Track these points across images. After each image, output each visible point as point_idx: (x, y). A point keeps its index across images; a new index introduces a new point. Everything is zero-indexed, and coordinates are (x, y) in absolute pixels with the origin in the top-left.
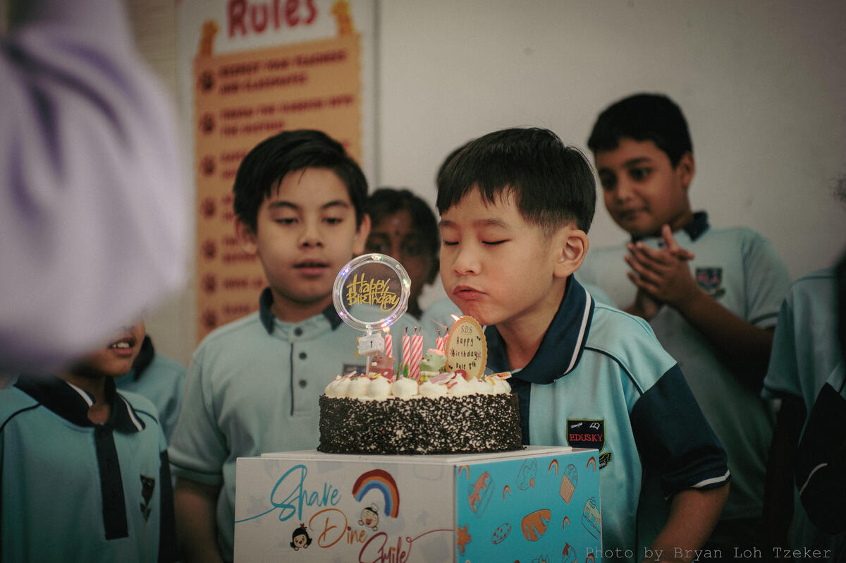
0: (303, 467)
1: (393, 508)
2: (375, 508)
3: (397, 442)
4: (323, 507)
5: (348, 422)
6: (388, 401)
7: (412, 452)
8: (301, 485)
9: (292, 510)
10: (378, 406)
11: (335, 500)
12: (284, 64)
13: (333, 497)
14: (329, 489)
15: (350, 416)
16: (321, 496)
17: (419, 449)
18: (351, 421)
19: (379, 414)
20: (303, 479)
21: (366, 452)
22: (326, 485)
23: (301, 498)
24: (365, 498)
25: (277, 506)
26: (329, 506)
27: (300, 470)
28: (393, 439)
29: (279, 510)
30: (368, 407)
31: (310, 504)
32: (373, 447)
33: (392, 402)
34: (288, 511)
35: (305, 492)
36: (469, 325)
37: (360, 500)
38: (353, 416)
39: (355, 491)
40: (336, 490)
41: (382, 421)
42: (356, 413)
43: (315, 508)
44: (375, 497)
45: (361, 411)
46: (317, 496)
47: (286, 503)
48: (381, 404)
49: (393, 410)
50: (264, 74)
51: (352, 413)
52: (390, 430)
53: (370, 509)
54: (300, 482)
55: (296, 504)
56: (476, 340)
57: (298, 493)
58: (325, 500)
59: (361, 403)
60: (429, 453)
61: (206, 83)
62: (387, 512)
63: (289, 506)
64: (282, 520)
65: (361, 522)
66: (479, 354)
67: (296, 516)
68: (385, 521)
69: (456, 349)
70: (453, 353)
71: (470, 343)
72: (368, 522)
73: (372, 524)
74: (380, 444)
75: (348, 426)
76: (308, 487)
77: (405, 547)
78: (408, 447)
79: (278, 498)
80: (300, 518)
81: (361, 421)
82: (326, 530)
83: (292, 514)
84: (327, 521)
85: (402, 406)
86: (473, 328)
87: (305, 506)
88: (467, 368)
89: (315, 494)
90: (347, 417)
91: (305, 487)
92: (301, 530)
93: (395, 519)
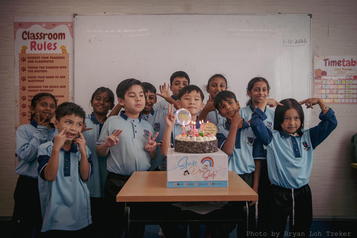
0: (187, 157)
1: (212, 165)
2: (207, 165)
3: (206, 150)
4: (193, 166)
6: (205, 142)
7: (210, 152)
8: (186, 161)
9: (184, 167)
11: (196, 164)
12: (48, 58)
14: (194, 162)
16: (192, 164)
17: (211, 152)
18: (195, 146)
19: (203, 144)
20: (187, 160)
21: (200, 153)
25: (179, 166)
26: (194, 165)
29: (180, 167)
30: (200, 143)
31: (189, 165)
32: (202, 152)
34: (183, 167)
35: (188, 163)
37: (203, 163)
39: (201, 162)
40: (196, 162)
41: (204, 146)
43: (190, 166)
44: (207, 163)
49: (206, 143)
50: (41, 59)
53: (205, 165)
54: (186, 160)
55: (185, 165)
57: (185, 163)
58: (193, 164)
60: (213, 152)
61: (23, 60)
62: (210, 166)
63: (183, 166)
64: (181, 169)
65: (203, 168)
66: (214, 130)
67: (185, 168)
68: (209, 168)
69: (206, 129)
70: (205, 130)
71: (211, 128)
72: (205, 168)
73: (206, 169)
74: (203, 151)
75: (194, 147)
76: (188, 161)
77: (215, 173)
78: (209, 151)
79: (180, 164)
80: (186, 169)
81: (198, 146)
82: (194, 171)
83: (184, 168)
84: (194, 169)
85: (208, 143)
86: (212, 125)
87: (188, 166)
88: (210, 133)
89: (191, 163)
90: (194, 146)
91: (187, 162)
92: (187, 171)
93: (212, 167)
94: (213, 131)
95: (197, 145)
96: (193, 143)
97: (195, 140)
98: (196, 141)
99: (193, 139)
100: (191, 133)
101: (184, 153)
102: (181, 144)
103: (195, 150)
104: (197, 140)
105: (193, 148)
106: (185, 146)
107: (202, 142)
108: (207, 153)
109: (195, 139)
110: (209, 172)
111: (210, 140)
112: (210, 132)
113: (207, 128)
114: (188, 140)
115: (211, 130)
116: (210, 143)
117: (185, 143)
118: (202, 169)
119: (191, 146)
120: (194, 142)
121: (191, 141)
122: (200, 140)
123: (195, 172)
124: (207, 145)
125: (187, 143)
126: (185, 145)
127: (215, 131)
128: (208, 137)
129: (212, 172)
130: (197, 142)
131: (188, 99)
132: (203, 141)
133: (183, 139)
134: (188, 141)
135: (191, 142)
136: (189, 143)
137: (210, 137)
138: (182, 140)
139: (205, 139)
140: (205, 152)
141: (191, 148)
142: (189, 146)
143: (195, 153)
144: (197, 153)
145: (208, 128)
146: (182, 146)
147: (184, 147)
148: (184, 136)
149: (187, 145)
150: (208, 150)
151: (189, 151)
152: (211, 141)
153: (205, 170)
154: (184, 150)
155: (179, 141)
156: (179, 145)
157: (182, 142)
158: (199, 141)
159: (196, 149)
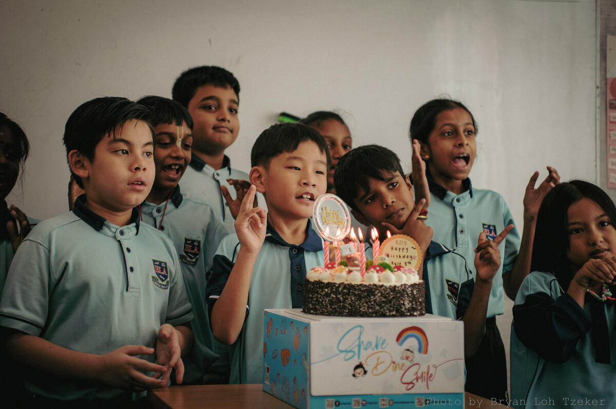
0: (361, 326)
1: (424, 348)
2: (411, 349)
4: (375, 351)
5: (375, 298)
7: (413, 315)
8: (359, 338)
9: (353, 354)
10: (397, 289)
11: (383, 346)
13: (382, 344)
14: (380, 340)
15: (376, 295)
16: (374, 344)
17: (415, 313)
18: (378, 297)
19: (397, 293)
20: (361, 334)
21: (390, 316)
22: (377, 337)
23: (359, 346)
24: (405, 343)
25: (341, 351)
26: (379, 347)
27: (358, 329)
28: (404, 308)
29: (344, 354)
30: (390, 289)
31: (366, 349)
32: (394, 313)
33: (403, 286)
34: (350, 354)
35: (363, 342)
36: (404, 240)
37: (401, 344)
38: (379, 294)
39: (398, 339)
40: (384, 340)
41: (399, 297)
42: (381, 293)
43: (370, 351)
44: (412, 343)
45: (385, 291)
46: (371, 344)
47: (349, 350)
48: (398, 288)
49: (403, 290)
51: (378, 293)
52: (402, 302)
53: (408, 350)
54: (358, 336)
55: (356, 350)
56: (410, 249)
57: (357, 343)
58: (377, 346)
59: (386, 287)
60: (419, 315)
62: (420, 351)
63: (351, 351)
64: (346, 360)
65: (402, 358)
66: (415, 258)
67: (356, 357)
68: (418, 357)
69: (391, 253)
70: (388, 256)
71: (405, 250)
72: (407, 358)
73: (410, 359)
74: (397, 311)
75: (375, 301)
76: (365, 339)
77: (432, 371)
78: (411, 312)
79: (342, 347)
80: (359, 358)
81: (385, 297)
82: (378, 364)
83: (353, 356)
84: (378, 359)
85: (408, 289)
86: (408, 242)
87: (362, 351)
88: (403, 264)
89: (370, 343)
90: (374, 295)
91: (362, 339)
92: (360, 366)
93: (425, 355)
94: (410, 258)
95: (381, 296)
96: (371, 290)
97: (376, 281)
98: (381, 284)
99: (370, 278)
100: (356, 262)
101: (346, 316)
102: (337, 293)
103: (378, 308)
104: (380, 281)
105: (371, 302)
106: (347, 299)
107: (395, 286)
108: (406, 316)
109: (374, 278)
110: (416, 367)
111: (412, 283)
112: (402, 261)
113: (392, 249)
114: (354, 280)
115: (404, 257)
116: (412, 291)
117: (349, 289)
118: (398, 360)
119: (365, 297)
120: (375, 285)
121: (367, 284)
122: (388, 280)
123: (381, 368)
124: (407, 294)
125: (355, 290)
126: (349, 295)
127: (417, 258)
128: (406, 275)
129: (424, 369)
130: (382, 286)
131: (296, 168)
132: (398, 284)
133: (340, 277)
134: (359, 283)
135: (365, 286)
136: (360, 290)
137: (410, 273)
138: (338, 282)
139: (399, 278)
140: (402, 315)
141: (367, 303)
142: (359, 298)
143: (376, 316)
144: (383, 315)
145: (396, 249)
146: (338, 299)
147: (344, 300)
148: (341, 272)
149: (355, 295)
150: (408, 309)
151: (360, 311)
152: (415, 284)
153: (408, 364)
154: (344, 307)
155: (329, 285)
156: (327, 295)
157: (339, 287)
158: (387, 284)
159: (380, 305)
